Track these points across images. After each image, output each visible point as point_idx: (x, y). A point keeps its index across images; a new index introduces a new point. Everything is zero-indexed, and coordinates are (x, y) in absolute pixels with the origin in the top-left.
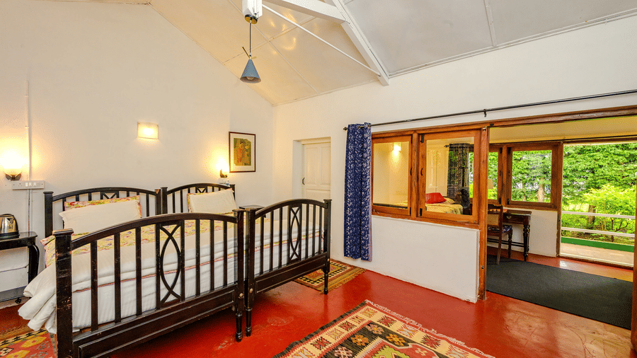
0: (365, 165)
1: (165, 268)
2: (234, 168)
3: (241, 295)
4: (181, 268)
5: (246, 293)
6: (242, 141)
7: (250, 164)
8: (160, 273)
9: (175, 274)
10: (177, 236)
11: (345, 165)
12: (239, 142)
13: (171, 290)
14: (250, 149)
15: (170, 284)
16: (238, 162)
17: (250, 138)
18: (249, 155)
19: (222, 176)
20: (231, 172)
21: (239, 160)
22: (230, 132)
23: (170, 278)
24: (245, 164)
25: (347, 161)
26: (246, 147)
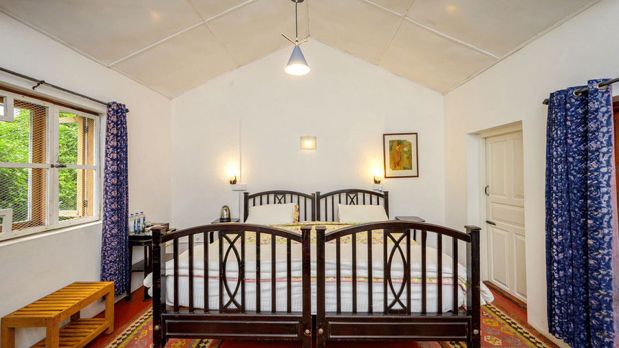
0: (594, 165)
1: (228, 275)
2: (390, 172)
3: (307, 331)
4: (242, 278)
5: (314, 331)
6: (399, 143)
7: (411, 168)
8: (223, 278)
9: (236, 283)
10: (238, 245)
11: (544, 166)
12: (395, 144)
13: (232, 297)
14: (410, 150)
15: (232, 291)
16: (395, 167)
17: (411, 139)
18: (410, 158)
19: (376, 182)
20: (386, 177)
21: (396, 164)
22: (384, 135)
23: (232, 285)
24: (405, 169)
25: (549, 159)
26: (405, 149)
